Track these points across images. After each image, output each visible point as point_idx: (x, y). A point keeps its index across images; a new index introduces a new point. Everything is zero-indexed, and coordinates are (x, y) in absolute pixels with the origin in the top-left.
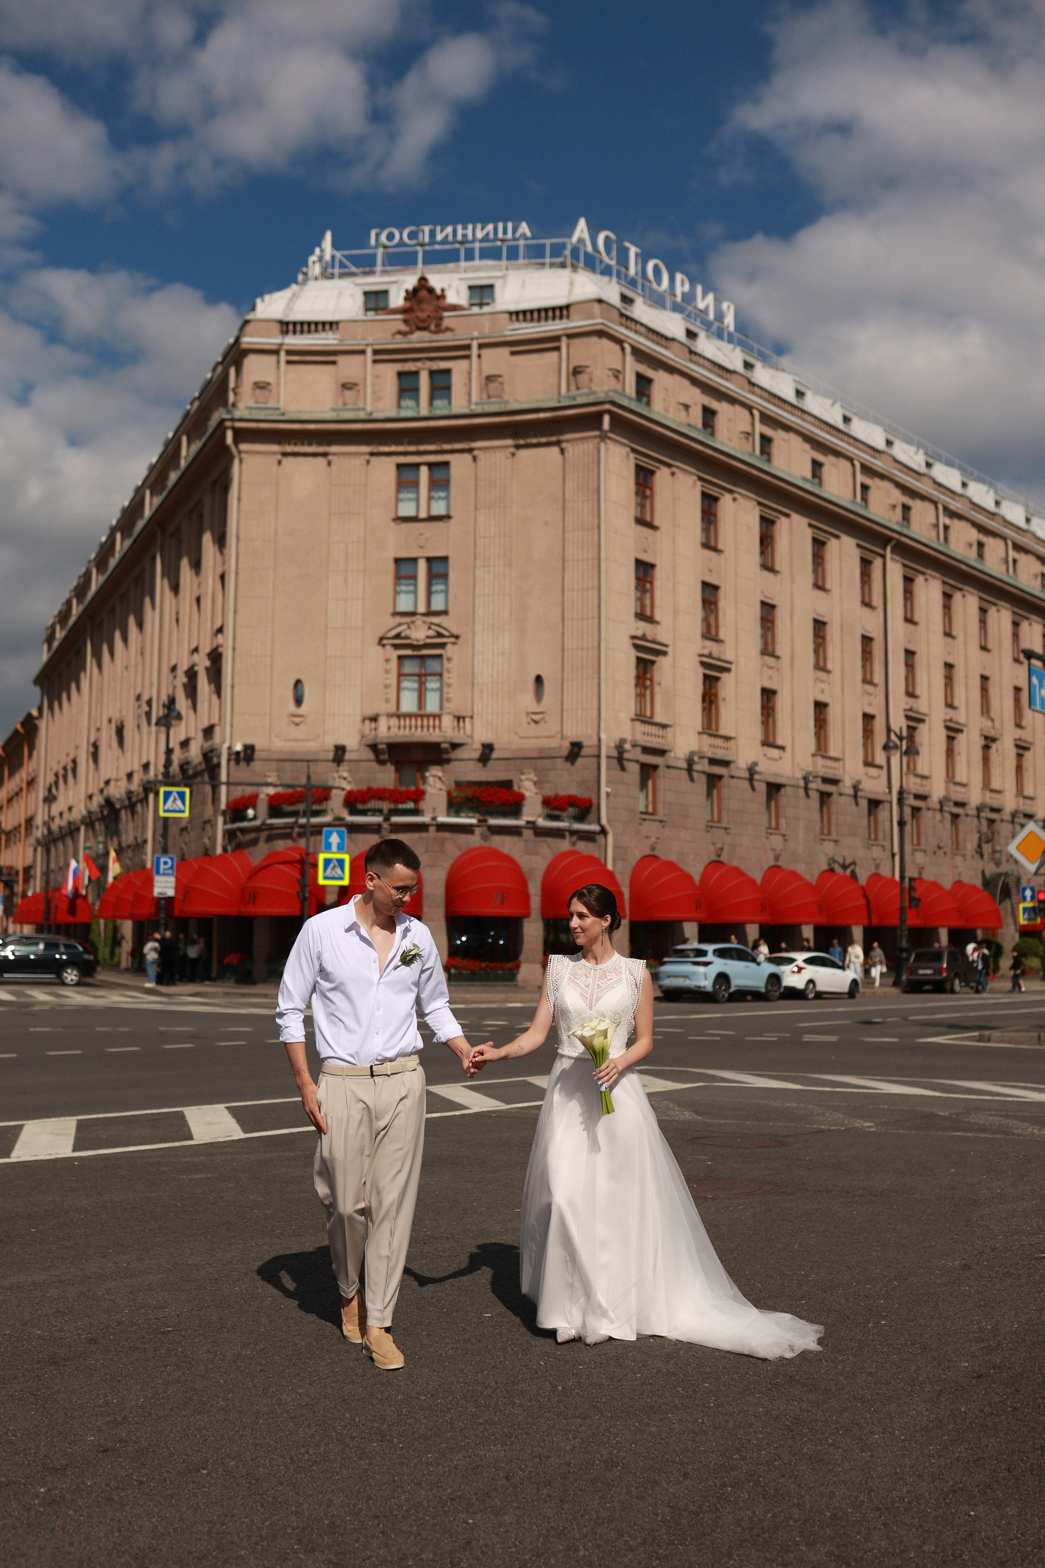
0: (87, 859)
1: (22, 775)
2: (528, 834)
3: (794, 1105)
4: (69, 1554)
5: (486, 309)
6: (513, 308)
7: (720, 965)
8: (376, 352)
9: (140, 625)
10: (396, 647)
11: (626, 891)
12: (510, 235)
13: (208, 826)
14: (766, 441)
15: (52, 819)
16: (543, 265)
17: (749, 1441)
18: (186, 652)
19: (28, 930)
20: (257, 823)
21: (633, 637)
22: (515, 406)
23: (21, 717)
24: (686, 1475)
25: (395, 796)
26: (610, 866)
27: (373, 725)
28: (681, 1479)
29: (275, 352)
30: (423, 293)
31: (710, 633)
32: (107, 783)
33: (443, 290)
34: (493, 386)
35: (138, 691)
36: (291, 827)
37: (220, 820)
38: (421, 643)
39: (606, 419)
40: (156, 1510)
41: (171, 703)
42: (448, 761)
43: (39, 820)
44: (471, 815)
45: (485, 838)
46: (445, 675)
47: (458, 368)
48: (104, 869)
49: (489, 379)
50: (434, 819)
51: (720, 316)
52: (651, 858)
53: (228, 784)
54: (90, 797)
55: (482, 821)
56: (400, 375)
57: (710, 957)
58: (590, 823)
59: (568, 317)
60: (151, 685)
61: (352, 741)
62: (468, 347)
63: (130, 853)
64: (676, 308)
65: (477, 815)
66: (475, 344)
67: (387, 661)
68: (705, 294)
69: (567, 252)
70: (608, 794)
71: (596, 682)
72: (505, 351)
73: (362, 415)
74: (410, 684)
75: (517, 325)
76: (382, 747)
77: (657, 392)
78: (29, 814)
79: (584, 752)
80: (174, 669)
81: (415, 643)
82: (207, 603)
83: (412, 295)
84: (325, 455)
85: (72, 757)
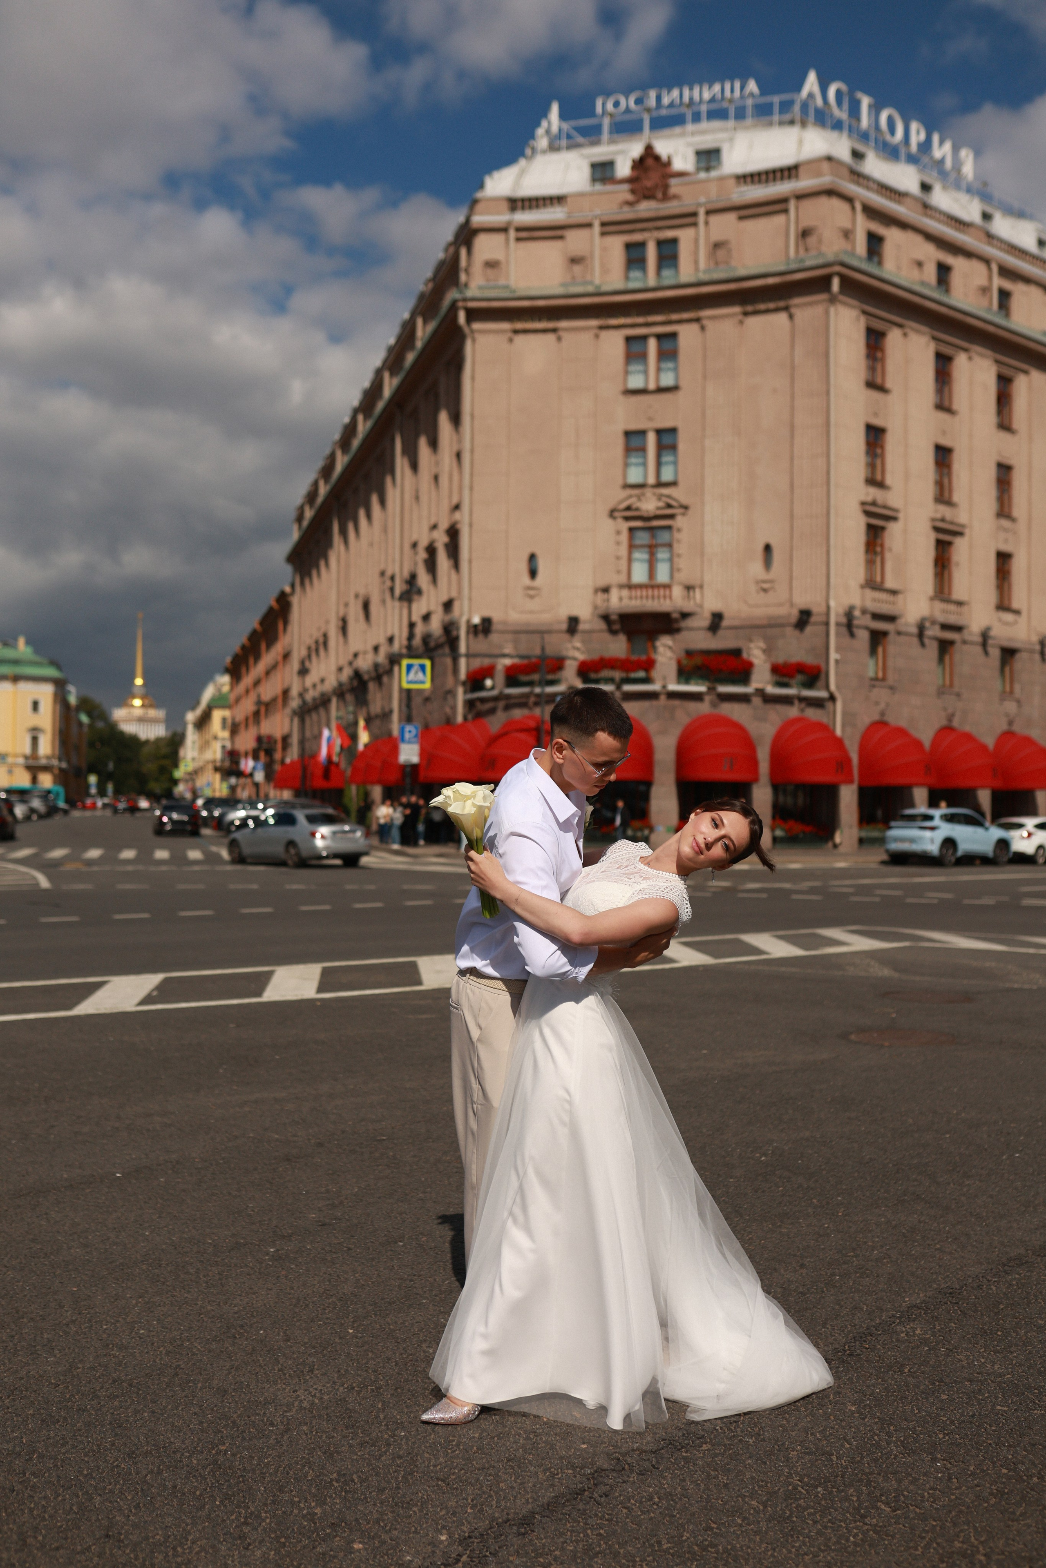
0: (339, 728)
1: (278, 649)
2: (757, 701)
3: (993, 964)
4: (290, 1294)
5: (714, 174)
6: (740, 170)
7: (946, 830)
8: (603, 224)
9: (383, 502)
10: (627, 519)
11: (855, 757)
12: (737, 93)
13: (449, 697)
14: (1004, 296)
15: (306, 690)
16: (770, 124)
17: (865, 1243)
18: (425, 528)
19: (287, 795)
20: (495, 693)
21: (863, 504)
22: (742, 272)
23: (275, 594)
24: (802, 1266)
25: (625, 665)
26: (838, 732)
27: (606, 596)
28: (798, 1268)
29: (504, 230)
30: (650, 162)
31: (943, 496)
32: (356, 655)
33: (669, 158)
34: (721, 253)
35: (382, 567)
36: (527, 696)
37: (460, 691)
38: (651, 514)
39: (836, 284)
40: (360, 1268)
41: (412, 579)
42: (678, 630)
43: (294, 692)
44: (700, 681)
45: (714, 705)
46: (675, 545)
47: (685, 236)
48: (354, 737)
49: (717, 246)
50: (664, 687)
51: (958, 165)
52: (880, 724)
53: (468, 656)
54: (340, 669)
55: (711, 689)
56: (629, 246)
57: (937, 822)
58: (819, 689)
59: (797, 177)
60: (394, 561)
61: (584, 611)
62: (694, 214)
63: (377, 722)
64: (912, 159)
65: (707, 684)
66: (702, 212)
67: (618, 533)
68: (941, 143)
69: (797, 108)
70: (837, 661)
71: (824, 549)
72: (731, 217)
73: (590, 289)
74: (640, 555)
75: (744, 188)
76: (614, 617)
77: (889, 250)
78: (286, 685)
79: (813, 619)
80: (414, 545)
81: (645, 515)
82: (444, 480)
83: (639, 164)
84: (554, 330)
85: (323, 630)
